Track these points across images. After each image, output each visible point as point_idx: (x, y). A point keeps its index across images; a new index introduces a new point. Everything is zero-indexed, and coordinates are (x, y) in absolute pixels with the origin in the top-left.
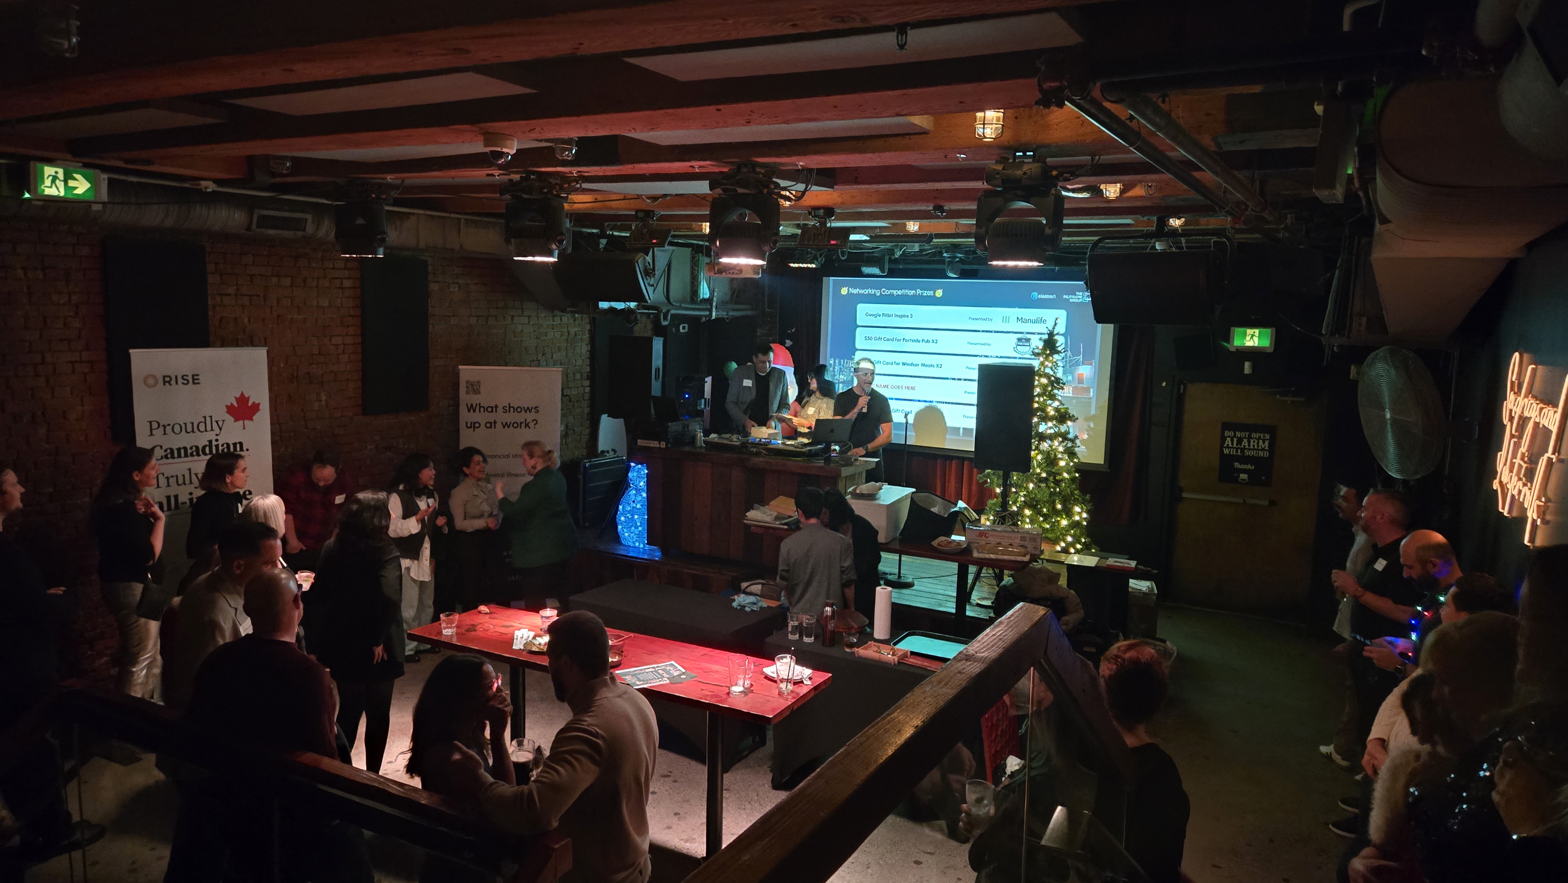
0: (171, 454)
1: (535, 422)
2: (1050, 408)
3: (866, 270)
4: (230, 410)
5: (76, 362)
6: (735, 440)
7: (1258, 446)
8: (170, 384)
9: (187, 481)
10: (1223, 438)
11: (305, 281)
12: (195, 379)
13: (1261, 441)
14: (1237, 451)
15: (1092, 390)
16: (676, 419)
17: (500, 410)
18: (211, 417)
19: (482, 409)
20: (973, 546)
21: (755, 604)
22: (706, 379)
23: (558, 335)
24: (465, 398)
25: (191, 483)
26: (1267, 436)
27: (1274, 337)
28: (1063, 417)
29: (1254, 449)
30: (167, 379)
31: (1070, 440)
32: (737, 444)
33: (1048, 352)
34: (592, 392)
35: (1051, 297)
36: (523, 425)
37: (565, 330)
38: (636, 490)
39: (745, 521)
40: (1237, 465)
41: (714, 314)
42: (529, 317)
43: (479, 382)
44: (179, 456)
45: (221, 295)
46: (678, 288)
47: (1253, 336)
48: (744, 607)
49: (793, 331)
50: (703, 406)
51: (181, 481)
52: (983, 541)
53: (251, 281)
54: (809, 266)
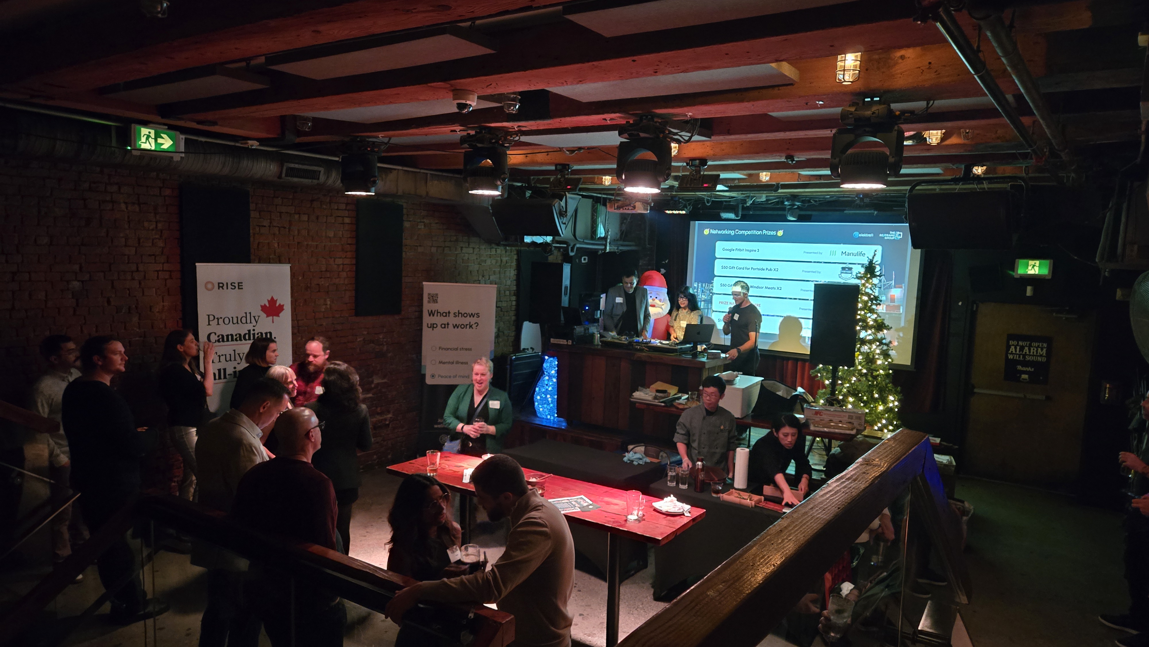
0: (222, 339)
1: (476, 324)
2: (869, 319)
3: (724, 215)
4: (264, 308)
5: (160, 271)
6: (624, 340)
7: (1037, 353)
8: (223, 289)
9: (233, 359)
10: (1008, 347)
11: (317, 218)
12: (240, 286)
13: (1039, 350)
14: (1019, 357)
15: (901, 308)
16: (580, 324)
17: (452, 315)
18: (250, 313)
19: (439, 314)
20: (810, 422)
21: (640, 459)
22: (602, 296)
23: (494, 262)
24: (427, 306)
25: (235, 360)
26: (1045, 345)
27: (1052, 268)
28: (880, 326)
29: (1033, 356)
30: (221, 285)
31: (885, 344)
32: (626, 342)
33: (869, 276)
34: (518, 305)
35: (870, 235)
36: (468, 326)
37: (499, 259)
38: (549, 376)
39: (632, 400)
40: (1019, 368)
41: (608, 248)
42: (474, 248)
43: (437, 295)
44: (228, 340)
45: (259, 226)
46: (582, 228)
47: (1034, 266)
48: (633, 461)
49: (667, 262)
50: (599, 316)
51: (228, 359)
52: (817, 418)
53: (281, 217)
54: (681, 212)
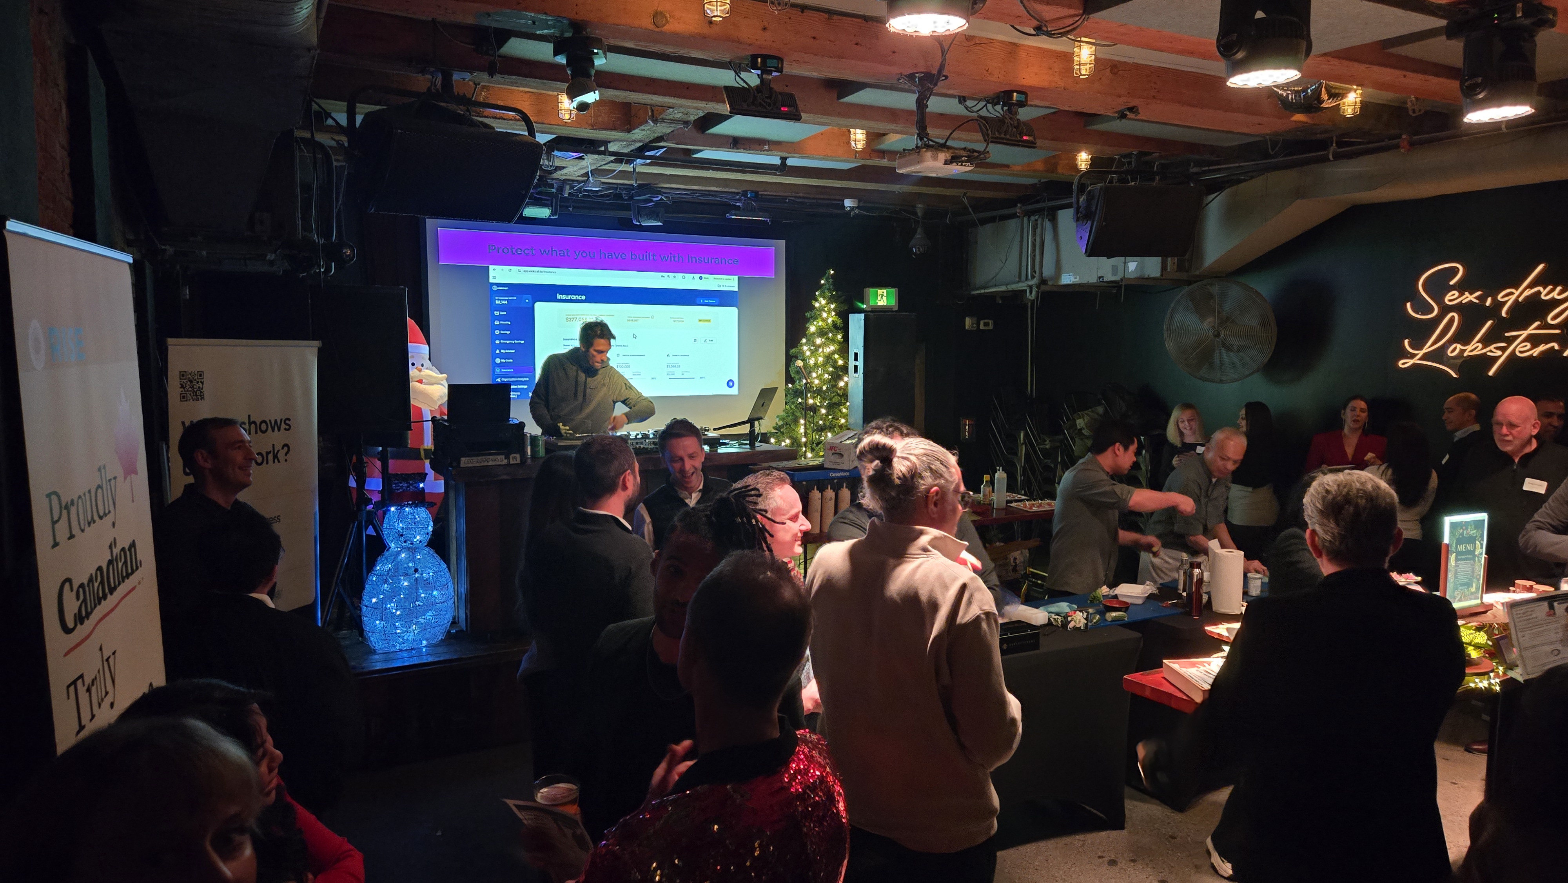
1: (286, 448)
3: (530, 211)
24: (178, 409)
27: (897, 297)
43: (201, 374)
47: (883, 295)
